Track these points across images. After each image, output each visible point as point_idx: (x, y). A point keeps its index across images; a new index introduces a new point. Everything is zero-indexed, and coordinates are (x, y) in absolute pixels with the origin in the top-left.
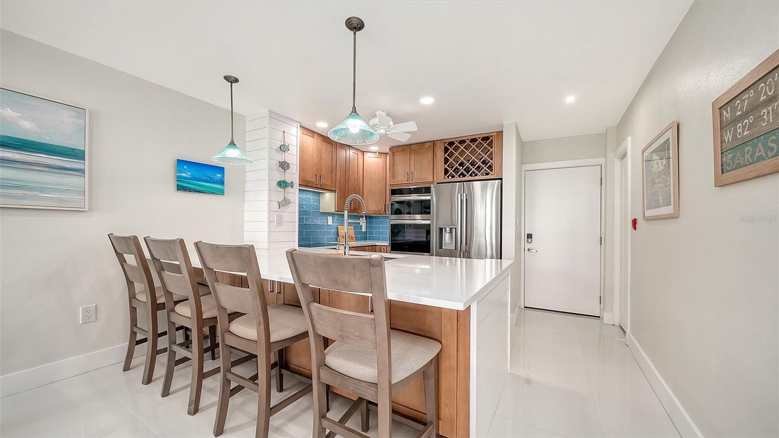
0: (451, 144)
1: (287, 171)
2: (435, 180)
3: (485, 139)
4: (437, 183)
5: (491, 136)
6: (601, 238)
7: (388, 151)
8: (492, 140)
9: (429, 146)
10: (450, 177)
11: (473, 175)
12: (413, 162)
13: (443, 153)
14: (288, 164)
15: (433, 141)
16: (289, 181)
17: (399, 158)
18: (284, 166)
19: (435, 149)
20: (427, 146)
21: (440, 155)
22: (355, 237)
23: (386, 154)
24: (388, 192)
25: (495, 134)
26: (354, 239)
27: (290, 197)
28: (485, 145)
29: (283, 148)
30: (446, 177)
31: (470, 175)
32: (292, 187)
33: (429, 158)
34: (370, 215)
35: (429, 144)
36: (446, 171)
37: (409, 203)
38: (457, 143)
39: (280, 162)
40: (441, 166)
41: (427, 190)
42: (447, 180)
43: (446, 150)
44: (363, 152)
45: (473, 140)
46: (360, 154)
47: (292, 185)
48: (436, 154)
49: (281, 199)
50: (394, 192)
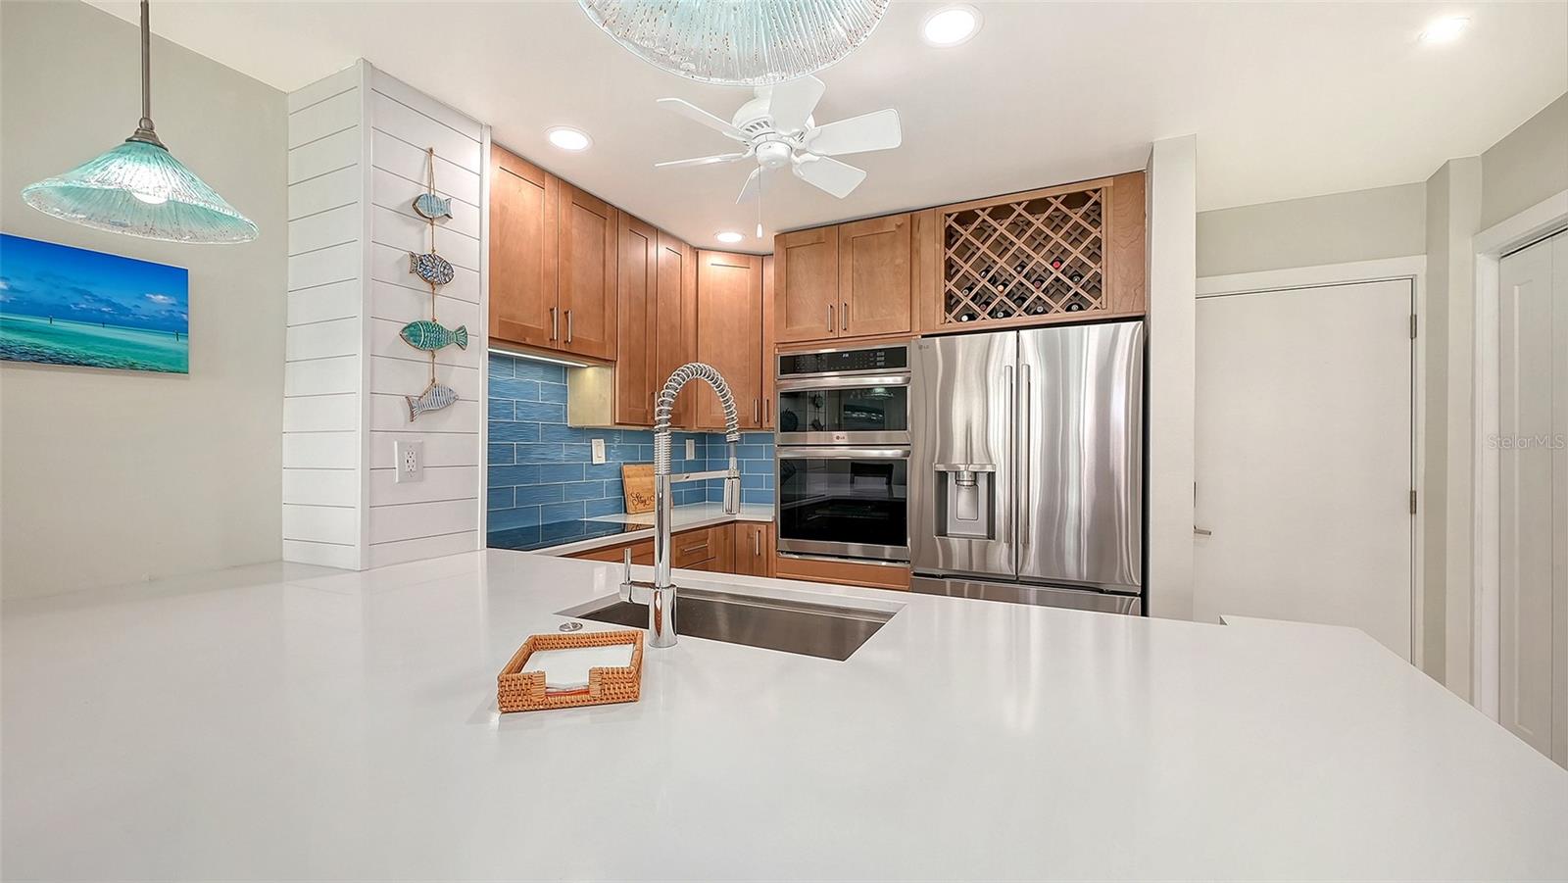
0: (966, 218)
1: (445, 290)
2: (916, 328)
3: (1076, 200)
4: (923, 337)
5: (1096, 191)
7: (769, 245)
8: (1097, 203)
9: (899, 227)
10: (965, 318)
11: (1040, 309)
12: (848, 274)
13: (940, 246)
14: (447, 265)
15: (912, 213)
16: (449, 323)
17: (804, 266)
18: (431, 270)
19: (917, 236)
20: (891, 225)
21: (933, 252)
23: (763, 257)
24: (771, 366)
25: (1110, 183)
27: (454, 380)
29: (428, 209)
30: (950, 317)
32: (462, 345)
33: (899, 261)
34: (714, 431)
35: (898, 220)
36: (950, 302)
39: (413, 256)
40: (934, 286)
41: (896, 358)
42: (955, 326)
43: (950, 235)
44: (696, 251)
45: (1037, 206)
46: (688, 258)
47: (461, 338)
48: (918, 252)
49: (418, 386)
50: (791, 365)
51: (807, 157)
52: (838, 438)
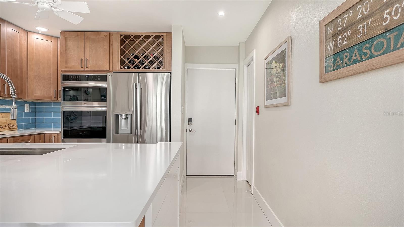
0: (127, 37)
2: (111, 69)
3: (157, 37)
4: (113, 72)
5: (162, 36)
6: (235, 120)
7: (59, 35)
8: (163, 39)
9: (105, 36)
10: (126, 68)
11: (147, 67)
12: (87, 49)
13: (119, 44)
15: (110, 33)
17: (71, 44)
19: (111, 40)
20: (103, 35)
21: (116, 46)
22: (17, 125)
23: (58, 38)
24: (60, 78)
25: (166, 34)
26: (16, 127)
28: (157, 42)
30: (122, 67)
31: (144, 67)
33: (105, 47)
34: (39, 101)
35: (105, 34)
36: (122, 62)
37: (86, 91)
38: (132, 37)
40: (117, 57)
41: (103, 78)
42: (123, 70)
43: (122, 42)
44: (27, 32)
45: (147, 37)
46: (23, 36)
48: (112, 45)
50: (66, 78)
51: (58, 10)
52: (84, 104)
